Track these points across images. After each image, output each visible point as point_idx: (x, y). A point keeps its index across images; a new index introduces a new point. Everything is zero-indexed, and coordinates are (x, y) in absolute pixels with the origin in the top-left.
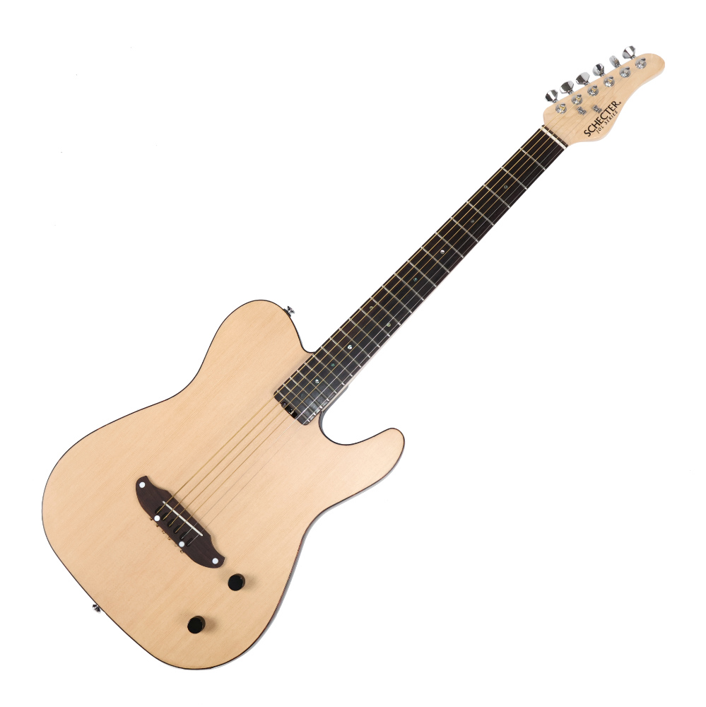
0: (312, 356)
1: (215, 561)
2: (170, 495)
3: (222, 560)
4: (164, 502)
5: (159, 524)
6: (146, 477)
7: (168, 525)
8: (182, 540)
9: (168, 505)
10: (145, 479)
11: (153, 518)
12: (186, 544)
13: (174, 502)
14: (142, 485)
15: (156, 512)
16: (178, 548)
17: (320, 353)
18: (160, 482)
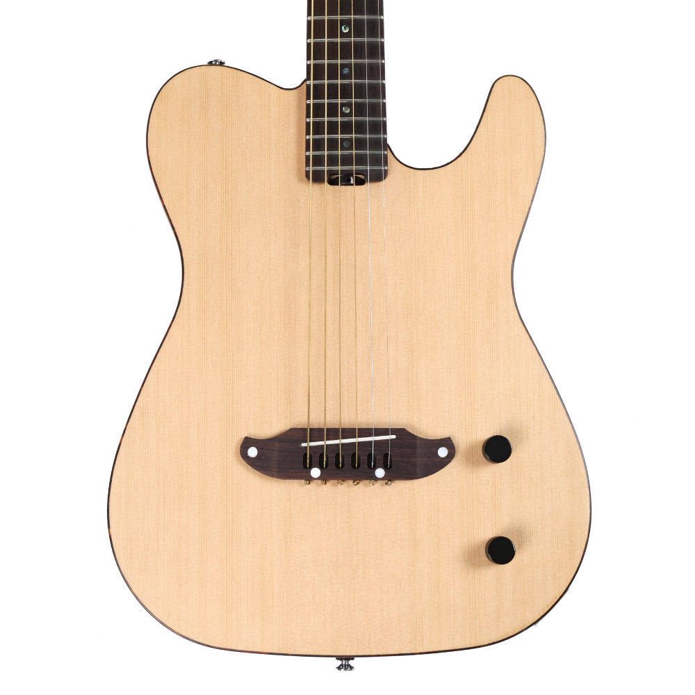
0: (308, 87)
1: (443, 452)
2: (304, 430)
3: (448, 443)
4: (304, 445)
5: (324, 478)
6: (246, 438)
7: (338, 467)
8: (375, 468)
9: (313, 444)
10: (247, 442)
11: (309, 479)
12: (385, 468)
13: (317, 433)
14: (253, 452)
15: (305, 467)
16: (379, 482)
17: (315, 71)
18: (271, 428)
